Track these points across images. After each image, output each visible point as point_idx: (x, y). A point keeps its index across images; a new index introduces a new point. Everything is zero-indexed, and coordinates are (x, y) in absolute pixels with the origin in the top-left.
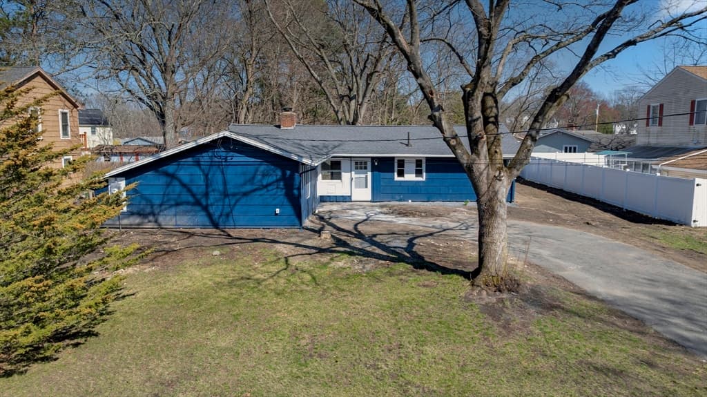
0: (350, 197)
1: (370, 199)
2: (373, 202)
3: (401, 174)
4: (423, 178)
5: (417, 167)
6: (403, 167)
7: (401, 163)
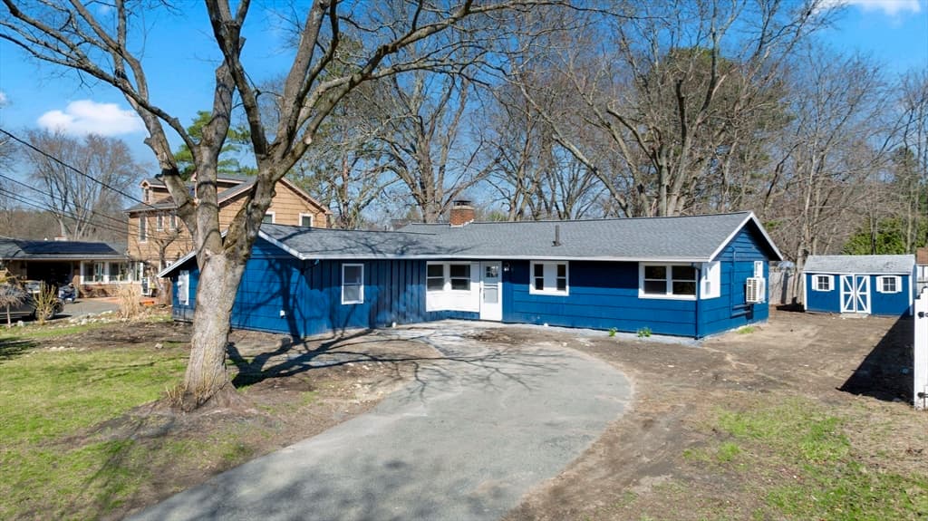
0: (478, 314)
1: (500, 318)
2: (505, 323)
3: (539, 285)
4: (566, 293)
5: (559, 275)
6: (542, 275)
7: (539, 269)
